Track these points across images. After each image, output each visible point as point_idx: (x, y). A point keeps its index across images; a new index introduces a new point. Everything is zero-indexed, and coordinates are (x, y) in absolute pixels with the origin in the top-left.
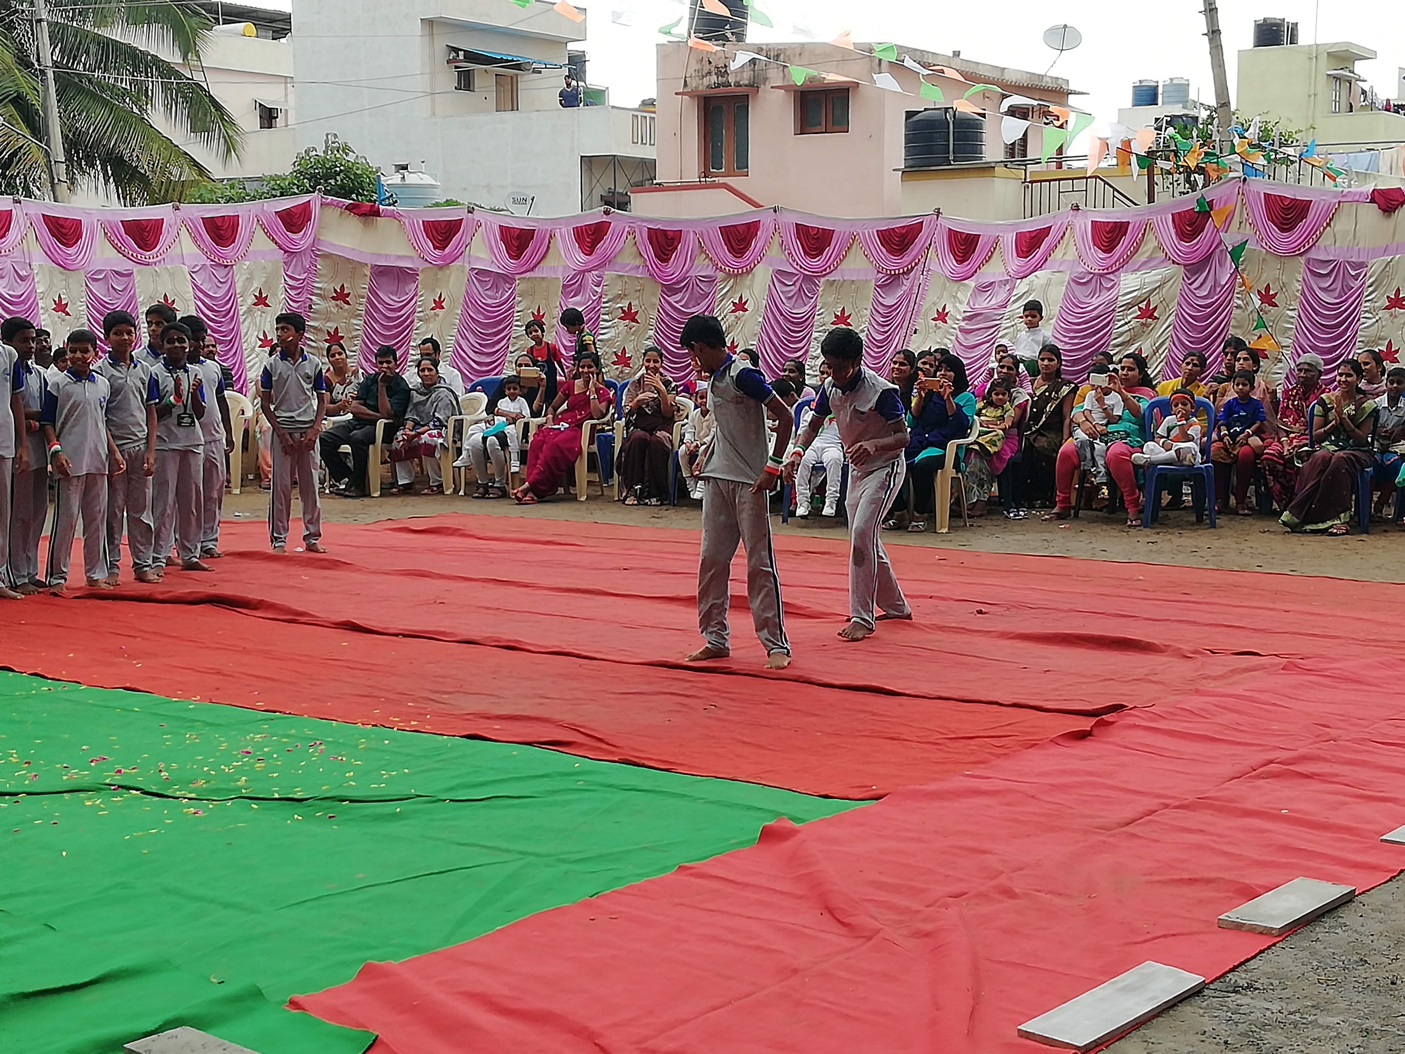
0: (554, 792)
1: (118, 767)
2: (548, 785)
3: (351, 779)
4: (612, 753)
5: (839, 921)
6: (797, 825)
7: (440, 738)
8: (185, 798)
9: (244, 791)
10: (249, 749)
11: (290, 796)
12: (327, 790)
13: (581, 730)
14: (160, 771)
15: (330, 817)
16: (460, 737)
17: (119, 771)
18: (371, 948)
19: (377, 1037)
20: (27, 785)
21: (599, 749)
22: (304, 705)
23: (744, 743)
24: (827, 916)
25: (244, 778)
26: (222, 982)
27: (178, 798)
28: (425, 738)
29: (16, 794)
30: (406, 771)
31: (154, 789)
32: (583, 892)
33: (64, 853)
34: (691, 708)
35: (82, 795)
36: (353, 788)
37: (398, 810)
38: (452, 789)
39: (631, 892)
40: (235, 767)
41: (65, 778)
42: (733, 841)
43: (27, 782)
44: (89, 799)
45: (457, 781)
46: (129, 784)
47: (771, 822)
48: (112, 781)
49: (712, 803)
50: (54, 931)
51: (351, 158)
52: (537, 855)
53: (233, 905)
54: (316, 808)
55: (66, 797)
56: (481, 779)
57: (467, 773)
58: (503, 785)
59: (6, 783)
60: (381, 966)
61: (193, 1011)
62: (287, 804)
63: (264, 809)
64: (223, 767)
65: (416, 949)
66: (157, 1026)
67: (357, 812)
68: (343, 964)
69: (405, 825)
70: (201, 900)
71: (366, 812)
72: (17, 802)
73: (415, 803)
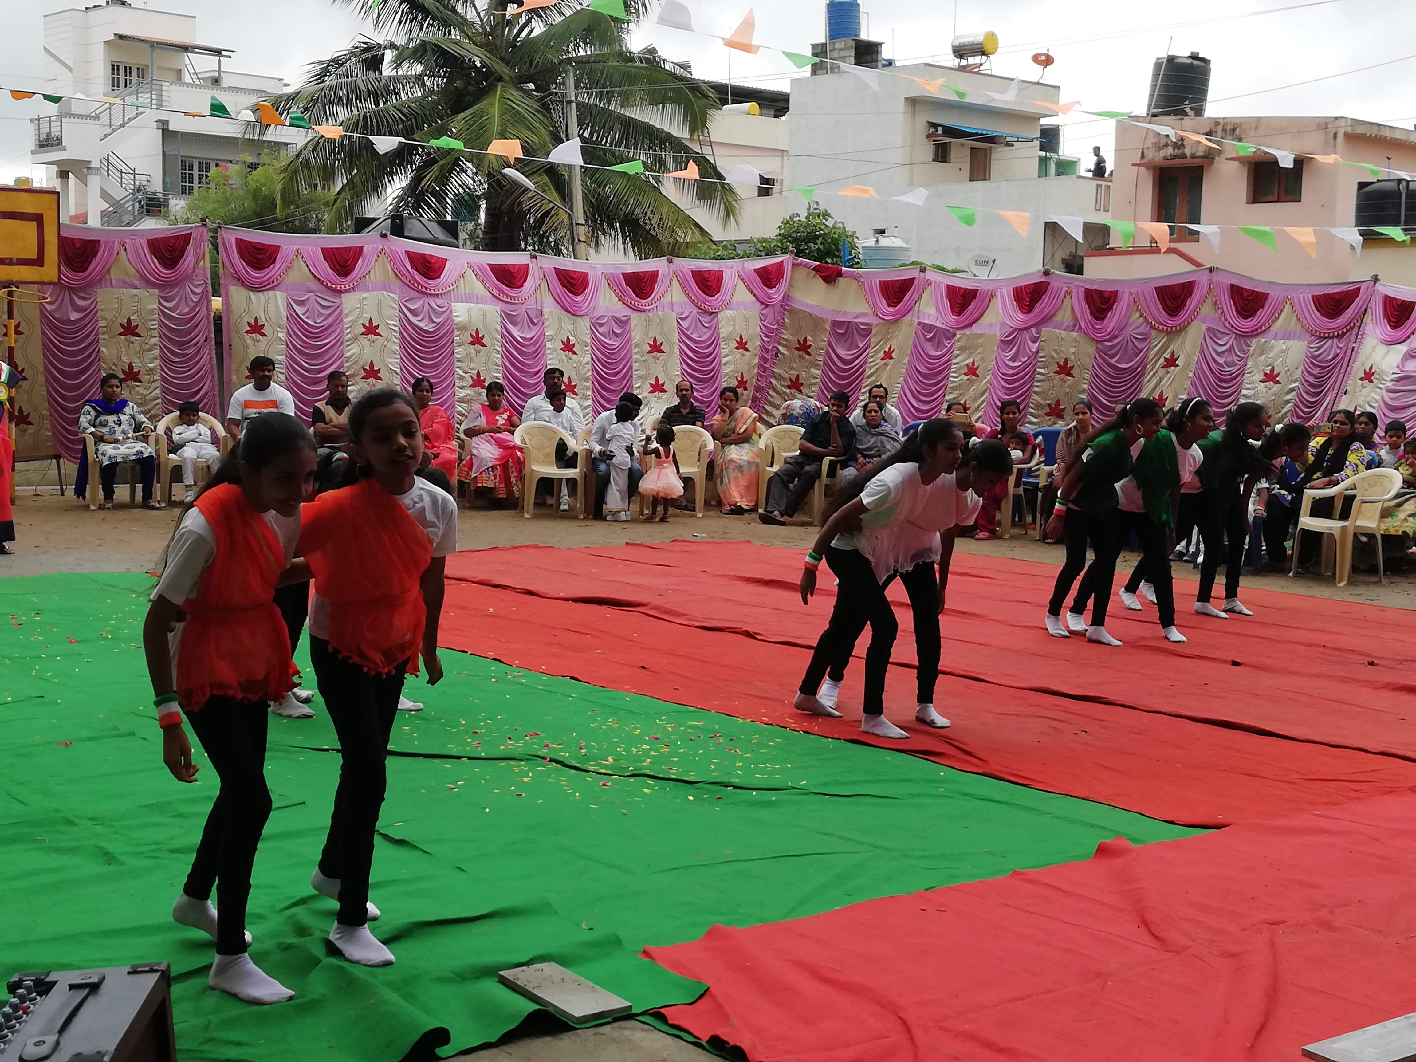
0: (914, 796)
1: (547, 742)
3: (739, 768)
4: (978, 766)
5: (1153, 935)
6: (1133, 845)
7: (825, 740)
8: (596, 773)
9: (646, 770)
10: (658, 736)
11: (686, 778)
12: (716, 777)
13: (954, 743)
14: (581, 748)
15: (714, 800)
16: (845, 740)
17: (547, 746)
18: (723, 913)
19: (708, 989)
20: (468, 751)
21: (967, 762)
22: (714, 702)
23: (1105, 767)
24: (1143, 929)
25: (649, 760)
26: (592, 929)
27: (590, 772)
29: (459, 758)
30: (789, 766)
31: (574, 763)
32: (920, 885)
33: (487, 810)
34: (1062, 732)
35: (512, 763)
36: (739, 776)
37: (772, 798)
38: (824, 785)
39: (963, 889)
40: (643, 750)
41: (502, 747)
42: (1070, 854)
43: (470, 749)
44: (518, 767)
46: (552, 757)
47: (1108, 839)
48: (540, 753)
49: (1059, 818)
50: (464, 873)
51: (830, 223)
52: (885, 849)
53: (614, 866)
54: (704, 790)
55: (499, 764)
56: (852, 778)
57: (841, 773)
58: (870, 785)
59: (454, 748)
60: (726, 929)
61: (561, 951)
62: (681, 785)
63: (660, 788)
64: (633, 749)
65: (760, 920)
66: (528, 959)
67: (739, 796)
68: (695, 924)
69: (777, 812)
70: (589, 859)
71: (745, 798)
72: (459, 764)
73: (790, 794)
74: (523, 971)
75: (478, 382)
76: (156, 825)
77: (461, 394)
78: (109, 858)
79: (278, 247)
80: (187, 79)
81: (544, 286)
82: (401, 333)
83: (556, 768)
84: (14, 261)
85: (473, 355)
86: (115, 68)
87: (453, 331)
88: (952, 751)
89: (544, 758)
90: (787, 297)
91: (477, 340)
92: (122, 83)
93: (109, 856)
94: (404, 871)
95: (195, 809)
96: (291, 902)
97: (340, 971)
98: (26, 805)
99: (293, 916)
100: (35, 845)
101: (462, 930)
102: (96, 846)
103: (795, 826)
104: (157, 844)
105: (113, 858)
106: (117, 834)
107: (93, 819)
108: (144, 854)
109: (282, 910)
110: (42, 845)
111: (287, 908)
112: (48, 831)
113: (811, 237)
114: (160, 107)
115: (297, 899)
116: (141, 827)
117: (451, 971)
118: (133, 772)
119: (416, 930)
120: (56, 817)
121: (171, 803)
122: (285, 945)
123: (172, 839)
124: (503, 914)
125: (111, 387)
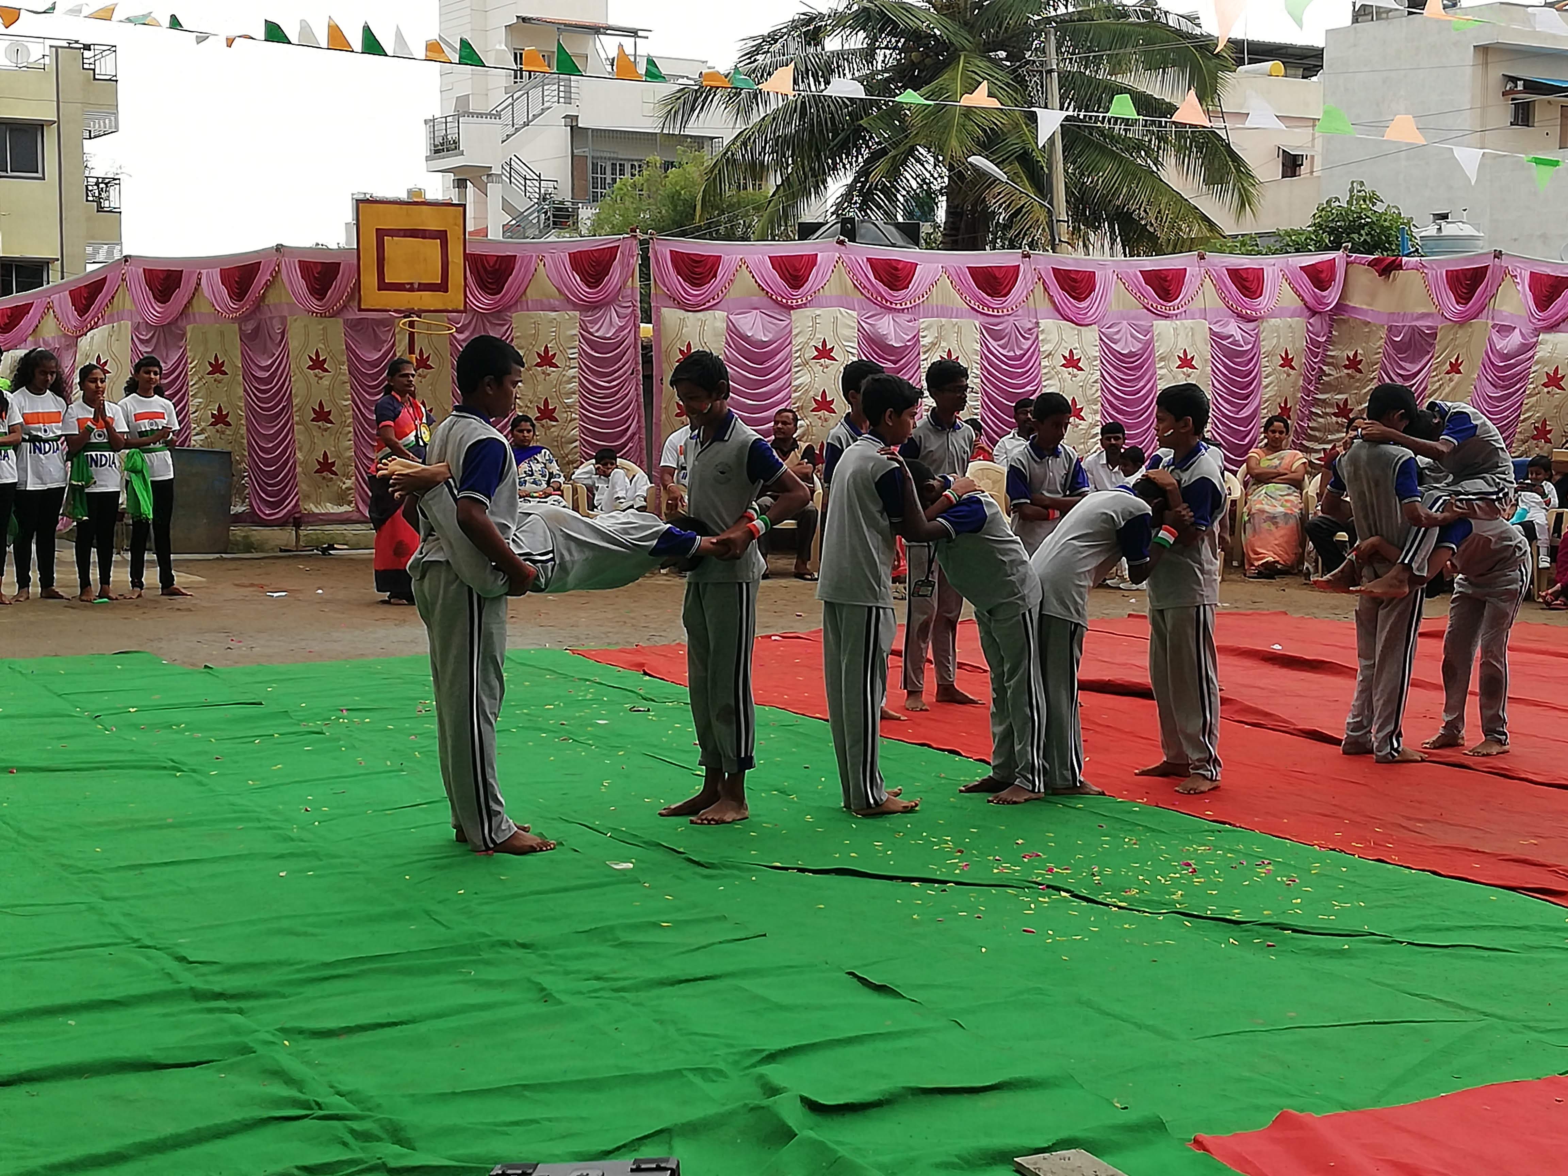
0: (1534, 948)
1: (1050, 866)
2: (1530, 939)
3: (1298, 906)
8: (1115, 906)
9: (1178, 906)
10: (1189, 861)
11: (1228, 917)
12: (1270, 916)
14: (1093, 874)
15: (1269, 946)
17: (1051, 870)
18: (1293, 1095)
20: (957, 874)
22: (1256, 819)
25: (1180, 892)
26: (1126, 1108)
27: (1107, 905)
28: (1388, 869)
29: (946, 882)
30: (1362, 904)
31: (1084, 893)
33: (984, 950)
35: (1009, 891)
36: (1297, 916)
37: (1346, 947)
40: (1172, 879)
41: (995, 871)
43: (957, 871)
44: (1016, 896)
45: (1420, 922)
48: (1042, 880)
50: (961, 1029)
51: (1380, 208)
52: (1499, 1017)
53: (1148, 1028)
54: (1255, 933)
55: (994, 891)
56: (1447, 923)
57: (1432, 915)
58: (1473, 933)
59: (937, 870)
60: (1300, 1116)
61: (1090, 1135)
62: (1223, 926)
63: (1198, 928)
64: (1159, 877)
65: (1342, 1106)
66: (1050, 1144)
67: (1299, 942)
68: (1257, 1108)
69: (1351, 965)
70: (1115, 1017)
71: (1309, 945)
72: (945, 890)
73: (1366, 941)
74: (1045, 1159)
79: (721, 258)
83: (1064, 899)
86: (517, 58)
87: (919, 353)
92: (525, 73)
93: (544, 993)
94: (889, 1022)
95: (640, 937)
96: (758, 1058)
97: (820, 1147)
98: (448, 928)
99: (761, 1077)
100: (461, 978)
101: (965, 1102)
102: (529, 980)
103: (1377, 983)
104: (598, 978)
105: (550, 995)
106: (552, 965)
107: (524, 946)
108: (583, 994)
109: (747, 1068)
110: (468, 977)
111: (754, 1066)
112: (474, 962)
113: (1354, 227)
114: (568, 100)
115: (764, 1054)
116: (579, 957)
117: (956, 1156)
118: (566, 890)
119: (910, 1097)
120: (482, 942)
121: (611, 929)
122: (751, 1106)
123: (615, 972)
124: (1015, 1086)
125: (522, 431)
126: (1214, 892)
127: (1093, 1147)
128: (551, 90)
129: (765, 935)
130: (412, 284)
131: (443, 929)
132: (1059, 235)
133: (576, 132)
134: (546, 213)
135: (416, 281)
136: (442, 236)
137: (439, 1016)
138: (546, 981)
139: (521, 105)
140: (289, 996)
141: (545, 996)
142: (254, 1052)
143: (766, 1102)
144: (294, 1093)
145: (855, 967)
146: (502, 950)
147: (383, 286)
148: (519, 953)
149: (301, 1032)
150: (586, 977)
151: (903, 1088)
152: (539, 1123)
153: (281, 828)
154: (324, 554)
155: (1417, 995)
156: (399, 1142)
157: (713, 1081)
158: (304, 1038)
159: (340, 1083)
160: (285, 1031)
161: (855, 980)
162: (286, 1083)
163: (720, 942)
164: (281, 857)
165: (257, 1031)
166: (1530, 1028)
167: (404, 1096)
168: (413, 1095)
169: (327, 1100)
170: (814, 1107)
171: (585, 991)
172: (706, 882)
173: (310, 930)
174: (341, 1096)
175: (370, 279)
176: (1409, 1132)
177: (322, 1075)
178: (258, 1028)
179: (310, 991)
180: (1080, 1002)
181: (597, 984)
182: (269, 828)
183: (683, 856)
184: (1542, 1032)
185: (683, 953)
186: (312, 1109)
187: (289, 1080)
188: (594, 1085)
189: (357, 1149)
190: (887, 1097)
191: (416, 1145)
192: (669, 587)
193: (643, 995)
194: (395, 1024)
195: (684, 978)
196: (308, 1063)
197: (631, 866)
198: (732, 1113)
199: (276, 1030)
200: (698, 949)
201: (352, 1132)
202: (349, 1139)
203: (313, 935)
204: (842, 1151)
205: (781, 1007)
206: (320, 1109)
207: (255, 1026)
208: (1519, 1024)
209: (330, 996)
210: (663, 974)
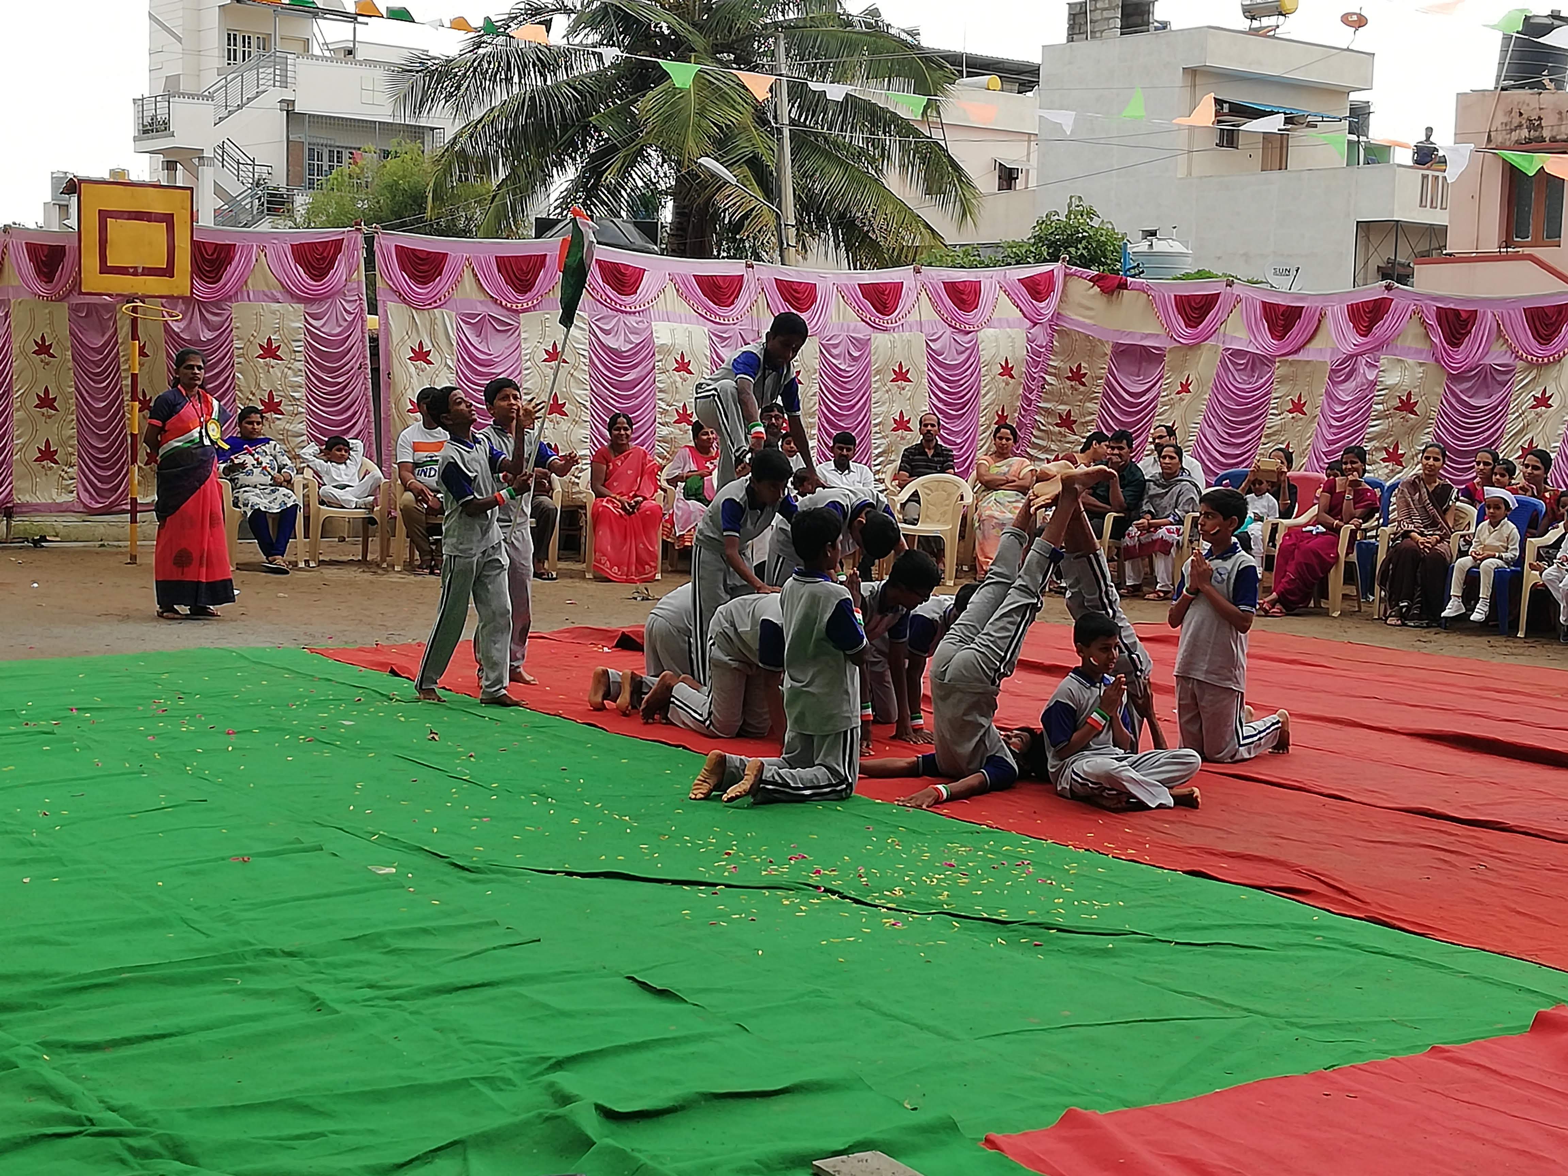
0: (1288, 946)
1: (817, 867)
2: (1282, 937)
3: (1061, 905)
4: (1356, 908)
7: (1160, 871)
8: (883, 907)
9: (945, 906)
10: (953, 862)
11: (994, 917)
12: (1034, 916)
13: (1322, 878)
14: (860, 876)
15: (1036, 945)
16: (1184, 872)
17: (818, 872)
18: (1075, 1094)
20: (724, 877)
21: (1343, 902)
22: (1011, 821)
23: (1519, 913)
25: (946, 893)
26: (916, 1109)
27: (876, 906)
28: (1144, 870)
29: (716, 885)
30: (1121, 903)
31: (853, 894)
32: (1318, 1062)
33: (760, 952)
34: (1455, 866)
35: (780, 893)
36: (1062, 916)
37: (1111, 946)
39: (1372, 1069)
40: (937, 880)
41: (764, 873)
42: (1499, 1026)
43: (726, 874)
44: (787, 898)
45: (1177, 921)
46: (828, 886)
47: (1547, 1009)
48: (811, 882)
49: (1476, 978)
50: (745, 1032)
51: (1096, 223)
52: (1262, 1014)
53: (928, 1029)
54: (1021, 933)
55: (767, 894)
56: (1203, 922)
57: (1189, 914)
58: (1227, 932)
59: (705, 873)
60: (1085, 1114)
61: (886, 1136)
62: (992, 926)
63: (966, 929)
64: (924, 878)
65: (1123, 1102)
66: (847, 1146)
67: (1065, 942)
68: (1043, 1107)
69: (1116, 963)
70: (897, 1018)
71: (1075, 944)
72: (716, 893)
73: (1129, 940)
74: (843, 1162)
75: (683, 417)
76: (367, 963)
77: (664, 431)
78: (317, 1005)
79: (445, 255)
80: (317, 51)
81: (762, 302)
82: (591, 358)
83: (835, 902)
84: (140, 270)
85: (679, 385)
86: (231, 39)
87: (654, 354)
88: (1321, 889)
89: (818, 888)
90: (1057, 315)
91: (683, 366)
92: (239, 55)
93: (318, 1002)
94: (674, 1028)
95: (409, 944)
96: (545, 1065)
97: (621, 1156)
98: (208, 936)
99: (552, 1085)
100: (227, 988)
101: (758, 1107)
102: (301, 990)
103: (1143, 981)
104: (371, 986)
105: (322, 1004)
106: (322, 973)
107: (291, 954)
108: (357, 1002)
109: (536, 1076)
110: (234, 987)
111: (541, 1074)
112: (239, 970)
113: (1071, 241)
114: (284, 85)
115: (554, 1060)
116: (348, 965)
117: (756, 1161)
118: (328, 896)
119: (703, 1103)
120: (246, 951)
121: (380, 936)
122: (547, 1115)
123: (388, 981)
124: (806, 1089)
125: (252, 423)
126: (979, 893)
127: (890, 1149)
128: (266, 73)
129: (539, 940)
130: (136, 268)
131: (203, 938)
132: (787, 239)
133: (292, 116)
134: (260, 198)
135: (140, 265)
136: (168, 219)
137: (208, 1028)
138: (318, 990)
139: (234, 88)
140: (47, 1007)
141: (318, 1006)
142: (17, 1067)
143: (561, 1111)
144: (60, 1109)
145: (635, 972)
146: (267, 959)
147: (105, 269)
148: (287, 961)
149: (64, 1045)
150: (359, 985)
151: (697, 1093)
152: (326, 1136)
153: (20, 833)
154: (35, 546)
155: (1182, 993)
156: (181, 1159)
157: (501, 1090)
158: (68, 1052)
159: (111, 1097)
160: (48, 1045)
161: (635, 984)
162: (53, 1098)
163: (494, 948)
164: (22, 862)
165: (18, 1045)
166: (1293, 1024)
167: (179, 1111)
168: (189, 1110)
169: (99, 1115)
170: (609, 1115)
171: (359, 999)
172: (472, 886)
173: (62, 938)
174: (114, 1111)
175: (90, 262)
176: (1190, 1127)
177: (90, 1090)
178: (18, 1041)
179: (69, 1002)
180: (859, 1004)
181: (369, 993)
182: (7, 832)
183: (447, 860)
184: (1303, 1028)
185: (457, 959)
186: (84, 1125)
187: (56, 1095)
188: (380, 1096)
189: (136, 1166)
190: (681, 1102)
191: (201, 1161)
192: (404, 584)
193: (419, 1004)
194: (163, 1036)
195: (460, 985)
196: (74, 1078)
197: (394, 870)
198: (527, 1123)
199: (38, 1043)
200: (472, 955)
201: (130, 1149)
202: (126, 1155)
203: (67, 944)
204: (643, 1158)
205: (563, 1014)
206: (93, 1125)
207: (14, 1040)
208: (1282, 1020)
209: (88, 1008)
210: (436, 981)
